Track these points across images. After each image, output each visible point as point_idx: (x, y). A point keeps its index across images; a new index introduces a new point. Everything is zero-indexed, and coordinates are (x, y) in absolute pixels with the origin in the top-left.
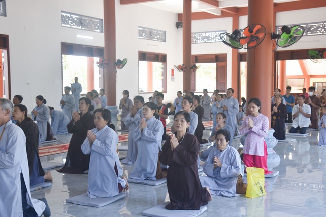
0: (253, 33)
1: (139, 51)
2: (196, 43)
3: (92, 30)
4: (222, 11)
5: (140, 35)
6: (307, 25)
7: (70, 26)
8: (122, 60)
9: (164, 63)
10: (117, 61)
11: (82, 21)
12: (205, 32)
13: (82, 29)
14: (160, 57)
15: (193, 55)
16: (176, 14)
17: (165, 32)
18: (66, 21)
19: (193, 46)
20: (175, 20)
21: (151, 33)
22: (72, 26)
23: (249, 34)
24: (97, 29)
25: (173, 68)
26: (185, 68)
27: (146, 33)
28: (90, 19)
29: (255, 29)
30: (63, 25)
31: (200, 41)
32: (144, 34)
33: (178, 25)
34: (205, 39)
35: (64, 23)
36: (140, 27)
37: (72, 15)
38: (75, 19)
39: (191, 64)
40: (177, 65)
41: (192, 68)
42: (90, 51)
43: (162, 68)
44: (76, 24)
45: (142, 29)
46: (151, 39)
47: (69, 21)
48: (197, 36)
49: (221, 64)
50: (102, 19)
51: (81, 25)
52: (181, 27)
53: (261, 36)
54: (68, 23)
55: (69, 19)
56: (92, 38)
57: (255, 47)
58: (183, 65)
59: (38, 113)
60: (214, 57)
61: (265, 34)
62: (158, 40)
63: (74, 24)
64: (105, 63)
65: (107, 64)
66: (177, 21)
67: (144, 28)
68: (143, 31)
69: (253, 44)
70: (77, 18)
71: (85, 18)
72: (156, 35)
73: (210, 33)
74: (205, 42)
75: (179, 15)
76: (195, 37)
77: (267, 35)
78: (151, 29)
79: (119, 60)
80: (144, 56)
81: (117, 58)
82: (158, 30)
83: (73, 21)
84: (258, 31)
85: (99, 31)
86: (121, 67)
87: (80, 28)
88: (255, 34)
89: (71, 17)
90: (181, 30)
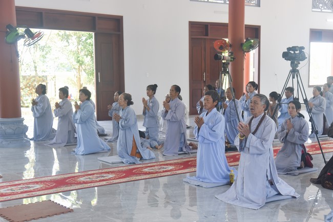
7: (320, 10)
22: (323, 11)
30: (313, 10)
35: (315, 8)
44: (327, 7)
54: (318, 7)
55: (320, 3)
59: (314, 105)
83: (324, 4)
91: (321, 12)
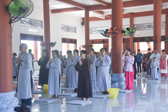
0: (114, 31)
1: (62, 38)
2: (92, 33)
3: (37, 27)
4: (106, 17)
5: (62, 30)
6: (149, 24)
7: (25, 25)
8: (53, 42)
9: (75, 44)
10: (51, 43)
11: (31, 22)
12: (97, 28)
13: (31, 26)
14: (73, 41)
15: (90, 40)
16: (82, 18)
17: (76, 27)
18: (23, 22)
19: (90, 35)
20: (81, 21)
21: (68, 28)
22: (26, 25)
23: (111, 31)
24: (39, 26)
25: (80, 47)
26: (86, 47)
27: (65, 28)
28: (36, 21)
29: (114, 29)
30: (21, 24)
31: (95, 33)
32: (64, 29)
33: (82, 24)
34: (97, 31)
35: (22, 23)
36: (62, 25)
37: (26, 19)
38: (28, 21)
39: (90, 45)
40: (82, 45)
41: (90, 46)
42: (35, 38)
43: (75, 47)
44: (28, 24)
45: (63, 26)
46: (68, 31)
47: (25, 22)
48: (93, 29)
49: (106, 44)
50: (42, 21)
51: (31, 24)
52: (84, 25)
53: (117, 32)
54: (24, 23)
55: (24, 21)
56: (37, 31)
57: (115, 36)
58: (85, 45)
60: (102, 41)
61: (119, 31)
62: (72, 32)
63: (27, 24)
64: (45, 44)
65: (46, 45)
66: (82, 22)
67: (65, 25)
68: (64, 27)
69: (114, 35)
70: (29, 21)
71: (33, 21)
72: (71, 29)
73: (100, 28)
74: (97, 33)
75: (83, 19)
76: (92, 30)
77: (120, 31)
78: (68, 26)
79: (52, 43)
80: (64, 40)
81: (51, 42)
82: (72, 27)
83: (27, 22)
84: (116, 30)
85: (40, 27)
86: (53, 46)
87: (30, 26)
88: (115, 31)
89: (25, 20)
90: (84, 27)
91: (25, 26)
